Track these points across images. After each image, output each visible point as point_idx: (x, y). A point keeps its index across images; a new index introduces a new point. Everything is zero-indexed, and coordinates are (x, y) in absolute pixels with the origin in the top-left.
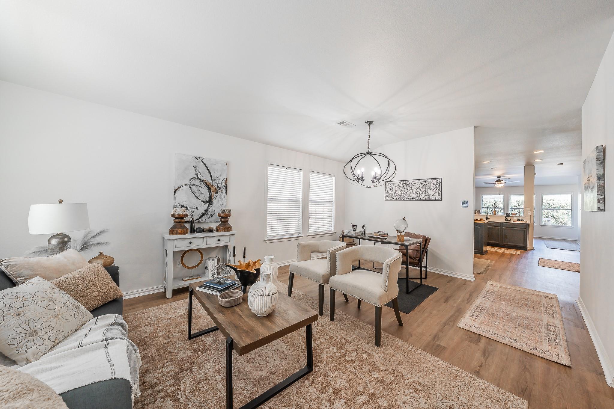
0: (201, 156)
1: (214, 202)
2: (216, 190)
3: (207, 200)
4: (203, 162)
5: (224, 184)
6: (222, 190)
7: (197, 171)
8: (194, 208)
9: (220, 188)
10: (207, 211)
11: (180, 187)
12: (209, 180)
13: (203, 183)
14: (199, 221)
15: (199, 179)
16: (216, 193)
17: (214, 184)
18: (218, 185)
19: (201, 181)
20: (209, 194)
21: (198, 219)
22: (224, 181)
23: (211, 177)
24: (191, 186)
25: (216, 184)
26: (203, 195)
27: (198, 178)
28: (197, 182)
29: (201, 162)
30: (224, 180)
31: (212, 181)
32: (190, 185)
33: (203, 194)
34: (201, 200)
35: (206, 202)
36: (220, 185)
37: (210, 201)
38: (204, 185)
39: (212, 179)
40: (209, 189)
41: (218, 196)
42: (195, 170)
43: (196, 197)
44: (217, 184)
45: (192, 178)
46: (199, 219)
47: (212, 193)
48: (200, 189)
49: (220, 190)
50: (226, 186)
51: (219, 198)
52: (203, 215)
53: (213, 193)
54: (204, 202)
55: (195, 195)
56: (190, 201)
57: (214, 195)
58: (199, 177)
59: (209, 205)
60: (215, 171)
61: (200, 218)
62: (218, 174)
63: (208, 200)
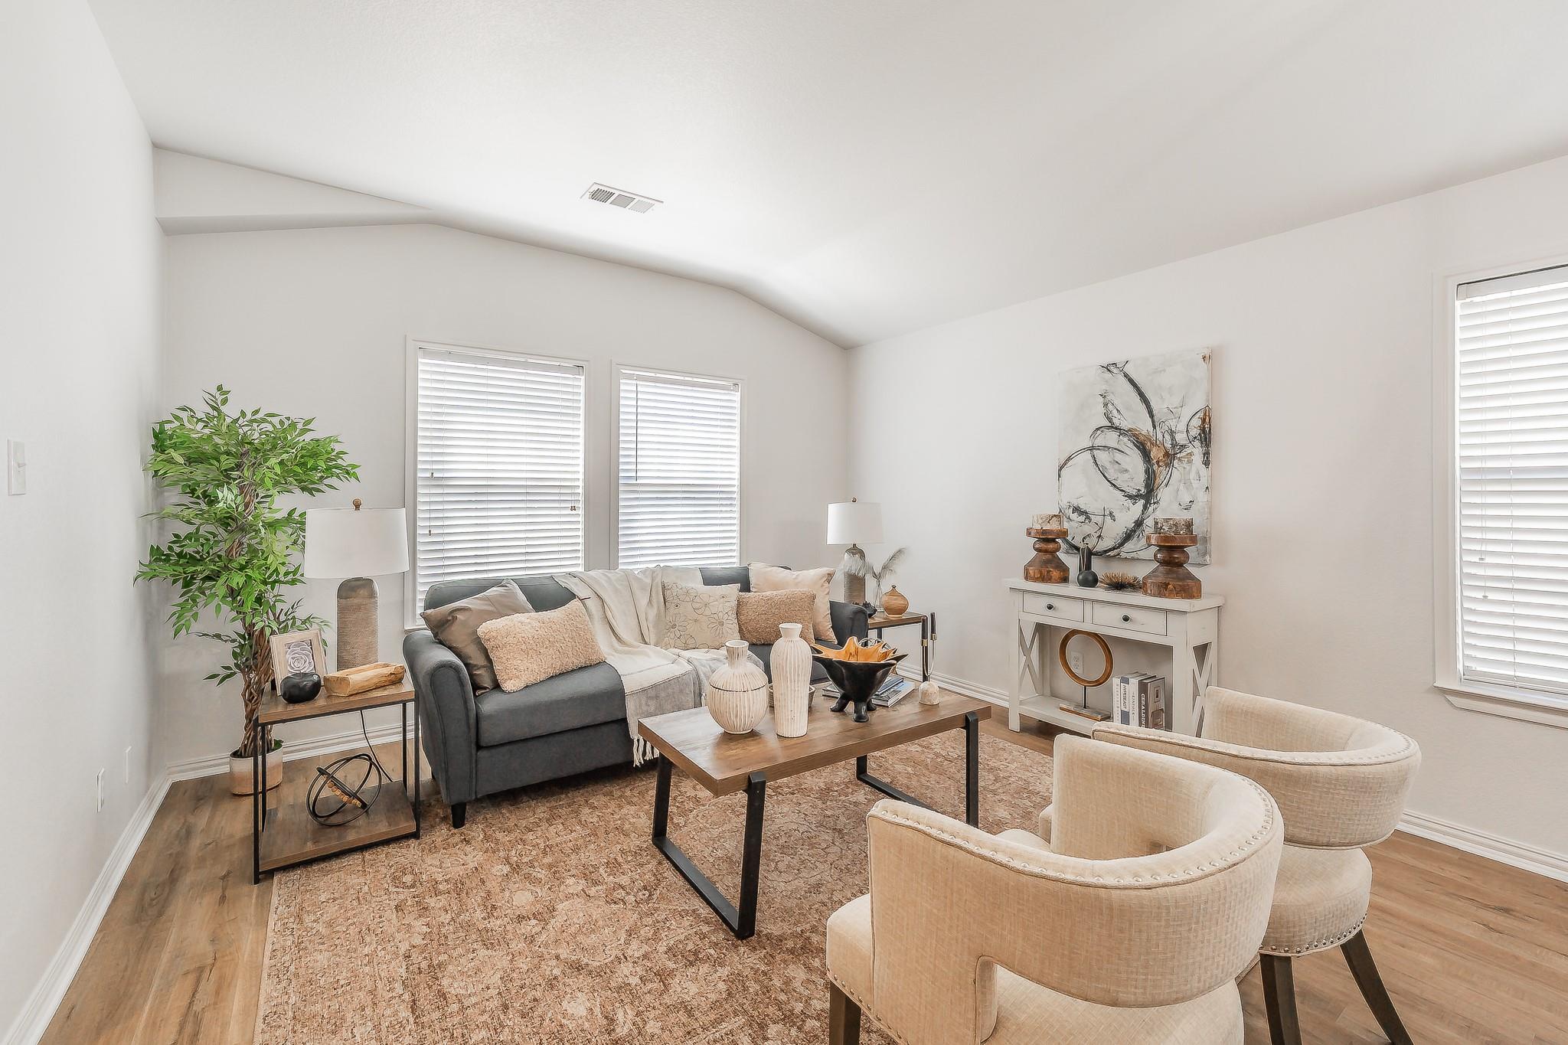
0: (1119, 359)
1: (1164, 494)
2: (1167, 454)
3: (1139, 490)
4: (1126, 376)
5: (1195, 432)
6: (1191, 454)
7: (1110, 407)
8: (1104, 516)
9: (1183, 447)
10: (1139, 524)
11: (1069, 459)
12: (1144, 426)
13: (1126, 439)
14: (1118, 555)
15: (1116, 428)
16: (1167, 465)
17: (1160, 436)
18: (1173, 439)
19: (1121, 434)
20: (1147, 472)
21: (1114, 549)
22: (1196, 422)
23: (1152, 416)
24: (1095, 452)
25: (1168, 437)
26: (1126, 476)
27: (1113, 427)
28: (1111, 438)
29: (1121, 377)
30: (1197, 416)
31: (1154, 427)
32: (1092, 449)
33: (1126, 471)
34: (1121, 490)
35: (1136, 496)
36: (1181, 438)
37: (1148, 494)
38: (1131, 445)
39: (1153, 422)
40: (1146, 455)
41: (1176, 474)
42: (1105, 405)
43: (1109, 481)
44: (1172, 433)
45: (1098, 429)
46: (1118, 548)
47: (1155, 467)
48: (1118, 456)
49: (1182, 455)
50: (1205, 437)
51: (1180, 481)
52: (1128, 536)
53: (1159, 466)
54: (1130, 497)
55: (1106, 475)
56: (1096, 496)
57: (1162, 472)
58: (1116, 422)
59: (1145, 508)
60: (1163, 394)
61: (1122, 544)
62: (1174, 401)
63: (1143, 491)
